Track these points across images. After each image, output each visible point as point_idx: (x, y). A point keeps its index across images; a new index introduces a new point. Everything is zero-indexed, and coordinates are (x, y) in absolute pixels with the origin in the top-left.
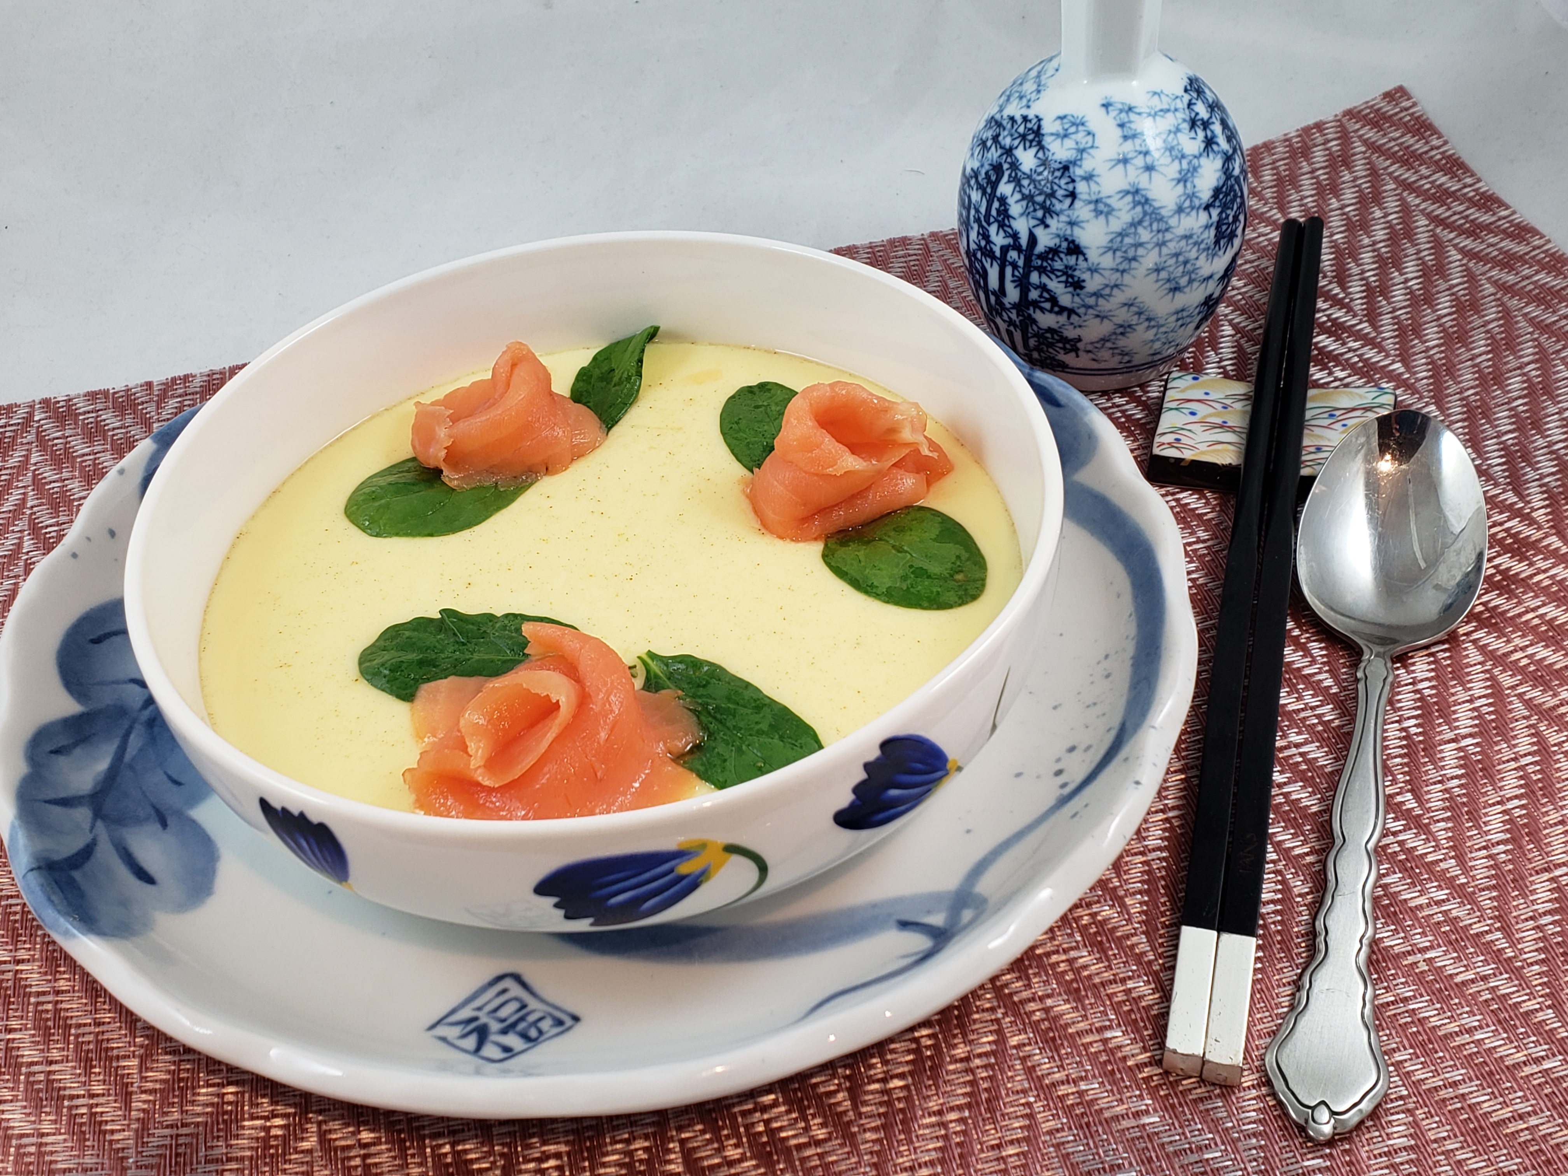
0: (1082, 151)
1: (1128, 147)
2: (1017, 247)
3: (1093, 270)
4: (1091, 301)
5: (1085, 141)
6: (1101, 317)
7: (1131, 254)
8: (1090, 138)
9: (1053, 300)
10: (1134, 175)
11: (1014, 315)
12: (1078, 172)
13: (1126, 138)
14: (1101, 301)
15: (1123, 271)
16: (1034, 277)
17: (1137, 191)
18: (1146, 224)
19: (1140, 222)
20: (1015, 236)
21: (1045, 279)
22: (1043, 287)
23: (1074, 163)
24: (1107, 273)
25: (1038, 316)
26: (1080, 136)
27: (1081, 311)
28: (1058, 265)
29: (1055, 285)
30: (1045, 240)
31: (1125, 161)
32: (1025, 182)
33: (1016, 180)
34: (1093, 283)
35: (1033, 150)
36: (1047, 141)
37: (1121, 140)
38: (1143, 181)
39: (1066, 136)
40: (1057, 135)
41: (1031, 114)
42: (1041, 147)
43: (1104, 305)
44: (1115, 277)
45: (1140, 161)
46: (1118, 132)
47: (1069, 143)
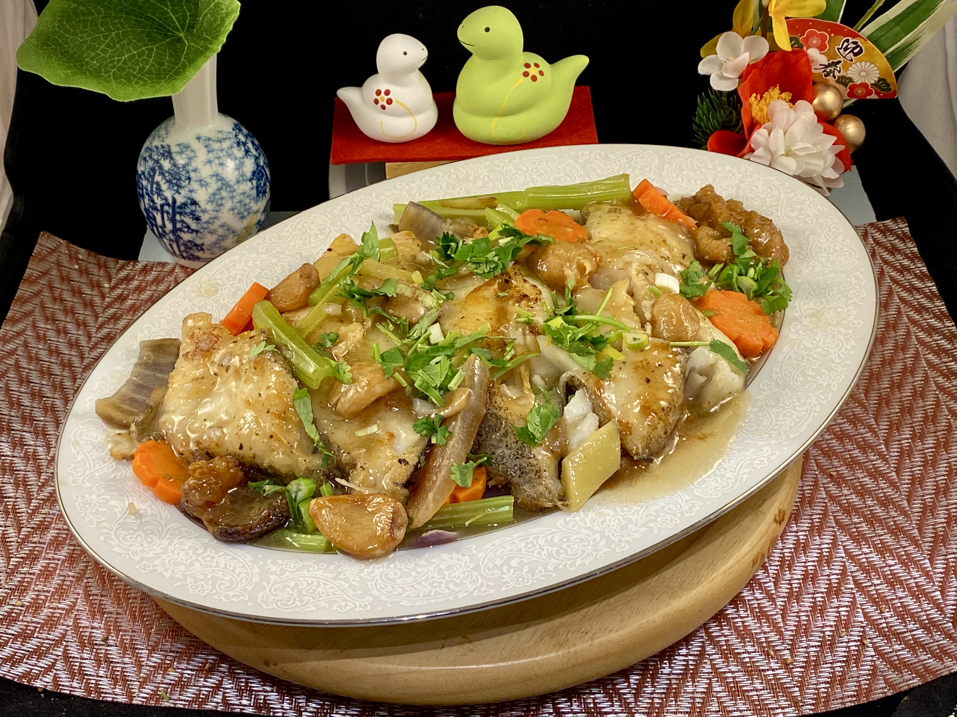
0: (190, 159)
1: (211, 155)
2: (168, 204)
3: (204, 211)
4: (205, 226)
5: (191, 154)
6: (212, 233)
7: (219, 202)
8: (193, 153)
9: (188, 227)
10: (215, 168)
11: (171, 236)
12: (190, 168)
13: (209, 152)
14: (210, 225)
15: (217, 211)
16: (178, 217)
17: (217, 175)
18: (224, 188)
19: (221, 188)
20: (166, 199)
21: (183, 218)
22: (183, 222)
23: (188, 164)
24: (210, 212)
25: (182, 235)
26: (189, 152)
27: (202, 231)
28: (188, 210)
29: (188, 220)
30: (180, 200)
31: (210, 162)
32: (167, 175)
33: (162, 174)
34: (205, 218)
35: (168, 161)
36: (174, 155)
37: (206, 153)
38: (220, 170)
39: (182, 153)
40: (177, 153)
41: (165, 144)
42: (172, 158)
43: (211, 227)
44: (214, 214)
45: (217, 162)
46: (205, 150)
47: (184, 156)
